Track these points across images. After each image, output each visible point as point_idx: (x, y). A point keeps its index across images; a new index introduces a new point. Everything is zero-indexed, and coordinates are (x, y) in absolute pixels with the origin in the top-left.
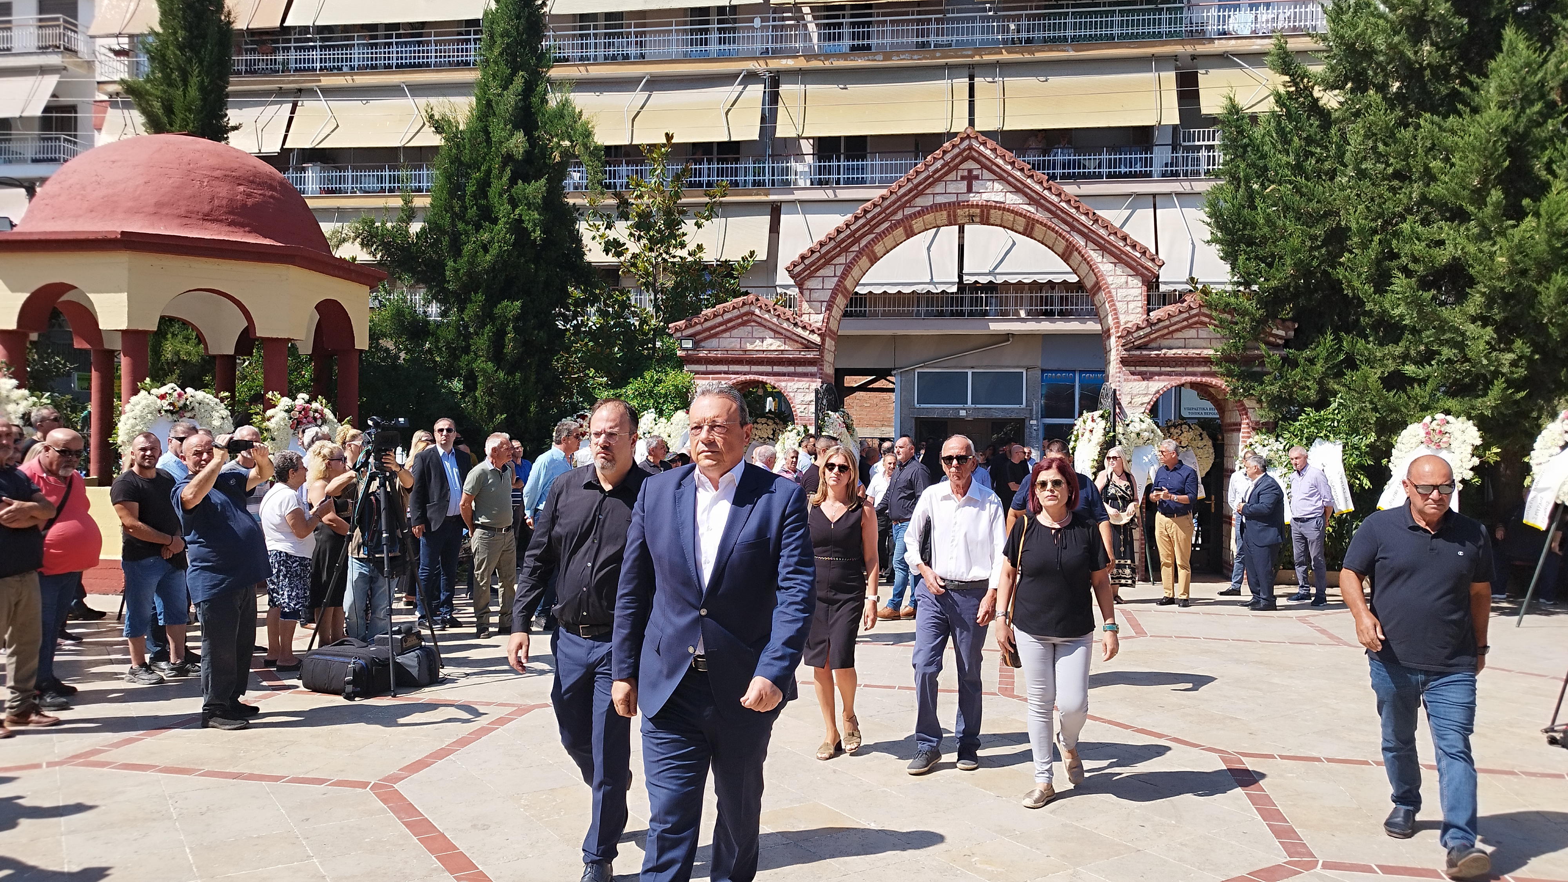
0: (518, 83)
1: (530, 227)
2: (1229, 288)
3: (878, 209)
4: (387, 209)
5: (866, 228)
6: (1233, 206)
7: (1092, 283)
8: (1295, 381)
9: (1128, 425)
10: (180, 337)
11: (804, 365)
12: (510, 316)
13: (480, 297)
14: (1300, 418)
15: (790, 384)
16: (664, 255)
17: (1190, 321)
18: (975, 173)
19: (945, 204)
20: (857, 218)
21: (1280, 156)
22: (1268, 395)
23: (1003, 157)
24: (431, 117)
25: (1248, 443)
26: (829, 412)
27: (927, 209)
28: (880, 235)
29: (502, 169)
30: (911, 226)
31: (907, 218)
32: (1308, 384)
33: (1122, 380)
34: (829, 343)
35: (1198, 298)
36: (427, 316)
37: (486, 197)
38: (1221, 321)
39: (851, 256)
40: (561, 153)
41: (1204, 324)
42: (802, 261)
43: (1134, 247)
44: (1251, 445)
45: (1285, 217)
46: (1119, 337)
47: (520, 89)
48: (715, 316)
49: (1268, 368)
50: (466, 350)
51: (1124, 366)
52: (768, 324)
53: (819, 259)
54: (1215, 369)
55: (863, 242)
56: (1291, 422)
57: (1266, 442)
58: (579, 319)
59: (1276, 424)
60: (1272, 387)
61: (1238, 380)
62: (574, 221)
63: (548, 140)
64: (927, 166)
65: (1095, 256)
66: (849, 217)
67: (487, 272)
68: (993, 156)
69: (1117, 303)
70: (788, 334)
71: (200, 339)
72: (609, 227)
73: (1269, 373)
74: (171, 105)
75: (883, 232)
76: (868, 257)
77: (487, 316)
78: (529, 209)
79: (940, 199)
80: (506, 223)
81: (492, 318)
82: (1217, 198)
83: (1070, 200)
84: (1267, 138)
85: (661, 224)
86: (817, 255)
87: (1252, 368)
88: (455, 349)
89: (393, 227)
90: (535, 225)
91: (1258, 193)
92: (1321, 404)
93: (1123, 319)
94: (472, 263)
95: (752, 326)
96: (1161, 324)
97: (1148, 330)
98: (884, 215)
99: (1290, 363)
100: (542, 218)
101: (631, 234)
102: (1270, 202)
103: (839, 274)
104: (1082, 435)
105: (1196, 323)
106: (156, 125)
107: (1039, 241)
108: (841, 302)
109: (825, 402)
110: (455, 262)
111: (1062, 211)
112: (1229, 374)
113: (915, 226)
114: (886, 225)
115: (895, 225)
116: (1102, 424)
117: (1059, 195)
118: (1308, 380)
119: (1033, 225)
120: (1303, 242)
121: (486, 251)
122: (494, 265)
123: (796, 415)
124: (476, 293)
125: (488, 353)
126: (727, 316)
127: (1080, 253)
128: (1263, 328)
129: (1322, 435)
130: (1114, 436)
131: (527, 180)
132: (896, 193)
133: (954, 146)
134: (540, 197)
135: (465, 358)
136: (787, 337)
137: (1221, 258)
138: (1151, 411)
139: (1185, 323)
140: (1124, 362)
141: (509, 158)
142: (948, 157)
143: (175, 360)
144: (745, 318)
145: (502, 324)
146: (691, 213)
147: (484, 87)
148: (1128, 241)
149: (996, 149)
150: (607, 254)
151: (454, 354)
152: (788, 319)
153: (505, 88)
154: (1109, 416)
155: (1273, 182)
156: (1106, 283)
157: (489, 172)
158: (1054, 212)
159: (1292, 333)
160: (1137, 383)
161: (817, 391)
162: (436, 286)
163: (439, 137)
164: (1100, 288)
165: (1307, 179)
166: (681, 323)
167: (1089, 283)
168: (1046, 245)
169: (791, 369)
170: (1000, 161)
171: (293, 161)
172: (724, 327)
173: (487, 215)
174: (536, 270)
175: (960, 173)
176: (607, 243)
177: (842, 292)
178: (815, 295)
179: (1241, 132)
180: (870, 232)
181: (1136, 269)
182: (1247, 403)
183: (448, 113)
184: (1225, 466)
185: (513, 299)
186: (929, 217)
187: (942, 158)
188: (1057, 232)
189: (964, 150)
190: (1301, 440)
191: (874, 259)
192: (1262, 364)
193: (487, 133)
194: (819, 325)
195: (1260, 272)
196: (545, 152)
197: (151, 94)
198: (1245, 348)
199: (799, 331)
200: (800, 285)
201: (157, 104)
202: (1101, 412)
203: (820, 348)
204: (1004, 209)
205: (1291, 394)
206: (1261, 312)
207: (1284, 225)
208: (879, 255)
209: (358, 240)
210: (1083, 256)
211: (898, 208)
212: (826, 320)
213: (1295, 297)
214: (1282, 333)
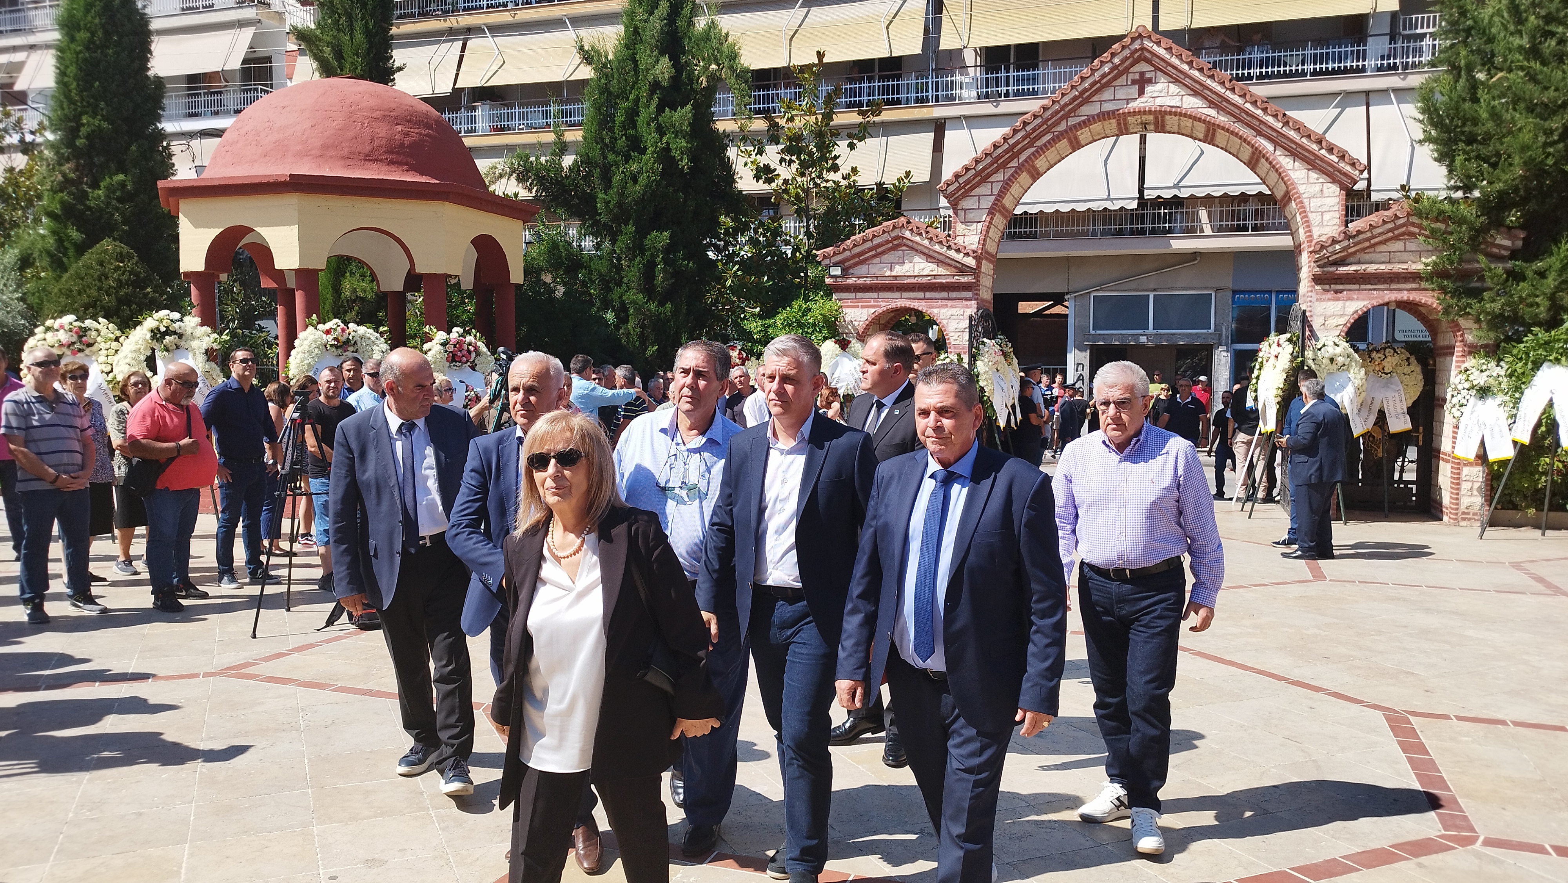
0: (664, 7)
1: (676, 154)
2: (1443, 195)
3: (1039, 120)
4: (541, 144)
5: (1026, 142)
6: (1451, 99)
7: (1282, 193)
8: (1521, 297)
9: (1320, 350)
10: (357, 275)
11: (958, 291)
12: (659, 247)
13: (631, 228)
14: (1525, 339)
15: (943, 311)
16: (818, 181)
17: (1396, 232)
18: (1148, 76)
19: (1113, 112)
20: (1015, 131)
21: (1511, 39)
22: (1488, 314)
23: (1180, 57)
24: (581, 48)
25: (1463, 369)
26: (985, 340)
27: (1093, 118)
28: (1041, 149)
29: (650, 97)
30: (1076, 138)
31: (1071, 129)
32: (1537, 300)
33: (1314, 299)
34: (987, 267)
35: (1406, 206)
36: (581, 250)
37: (635, 127)
38: (1433, 231)
39: (1010, 172)
40: (708, 77)
41: (1413, 235)
42: (956, 180)
43: (1330, 150)
44: (1467, 370)
45: (1515, 109)
46: (1311, 252)
47: (665, 12)
48: (864, 241)
49: (1489, 283)
50: (620, 284)
51: (1317, 284)
52: (919, 247)
53: (975, 176)
54: (1424, 285)
55: (1023, 157)
56: (1515, 344)
57: (1484, 367)
58: (731, 249)
59: (1497, 346)
60: (1493, 305)
61: (1452, 297)
62: (725, 148)
63: (696, 65)
64: (1093, 71)
65: (1285, 162)
66: (1006, 130)
67: (637, 203)
68: (1168, 57)
69: (1310, 214)
70: (941, 258)
71: (374, 278)
72: (760, 152)
73: (1491, 289)
74: (340, 50)
75: (1045, 145)
76: (1029, 172)
77: (638, 248)
78: (676, 137)
79: (1108, 107)
80: (655, 152)
81: (642, 250)
82: (1432, 90)
83: (1256, 101)
84: (1496, 19)
85: (812, 147)
86: (973, 172)
87: (1469, 283)
88: (608, 282)
89: (547, 162)
90: (682, 154)
91: (1482, 83)
92: (1553, 323)
93: (1316, 232)
94: (621, 195)
95: (903, 251)
96: (1361, 237)
97: (1346, 243)
98: (1045, 126)
99: (1516, 276)
100: (689, 145)
101: (782, 160)
102: (1496, 93)
103: (996, 191)
104: (1267, 361)
105: (1403, 234)
106: (327, 70)
107: (1222, 148)
108: (1000, 222)
109: (980, 329)
110: (605, 193)
111: (1247, 113)
112: (1443, 289)
113: (1080, 138)
114: (1048, 137)
115: (1057, 136)
116: (1289, 348)
117: (1243, 96)
118: (1537, 296)
119: (1214, 130)
120: (1536, 137)
121: (635, 181)
122: (643, 195)
123: (950, 343)
124: (626, 224)
125: (639, 285)
126: (877, 241)
127: (1267, 159)
128: (1484, 238)
129: (1551, 358)
130: (1303, 362)
131: (673, 108)
132: (1058, 101)
133: (1123, 47)
134: (686, 123)
135: (617, 291)
136: (941, 261)
137: (1436, 160)
138: (1348, 334)
139: (1390, 234)
140: (1317, 280)
141: (655, 86)
142: (1116, 60)
143: (353, 298)
144: (895, 242)
145: (652, 255)
146: (844, 133)
147: (630, 14)
148: (1324, 144)
149: (1171, 48)
150: (757, 181)
151: (606, 285)
152: (941, 242)
153: (651, 13)
154: (1298, 340)
155: (1501, 70)
156: (1297, 193)
157: (637, 100)
158: (1238, 115)
159: (1519, 244)
160: (1332, 303)
161: (971, 318)
162: (589, 219)
163: (589, 68)
164: (1290, 199)
165: (1544, 63)
166: (829, 250)
167: (1279, 194)
168: (1230, 153)
169: (944, 294)
170: (1175, 61)
171: (464, 101)
172: (874, 252)
173: (636, 145)
174: (685, 200)
175: (1131, 76)
176: (758, 169)
177: (1000, 212)
178: (971, 216)
179: (1463, 13)
180: (1030, 145)
181: (1332, 174)
182: (1462, 322)
183: (597, 43)
184: (1437, 394)
185: (661, 229)
186: (1096, 127)
187: (1110, 61)
188: (1241, 137)
189: (1136, 51)
190: (1526, 364)
191: (1036, 175)
192: (1482, 279)
193: (635, 62)
194: (974, 247)
195: (1482, 175)
196: (692, 79)
197: (320, 40)
198: (1461, 260)
199: (952, 253)
200: (954, 206)
201: (327, 50)
202: (1288, 335)
203: (975, 272)
204: (1180, 114)
205: (1515, 312)
206: (1482, 219)
207: (1513, 118)
208: (1041, 170)
209: (515, 175)
210: (1270, 163)
211: (1061, 119)
212: (982, 242)
213: (1525, 200)
214: (1507, 243)
